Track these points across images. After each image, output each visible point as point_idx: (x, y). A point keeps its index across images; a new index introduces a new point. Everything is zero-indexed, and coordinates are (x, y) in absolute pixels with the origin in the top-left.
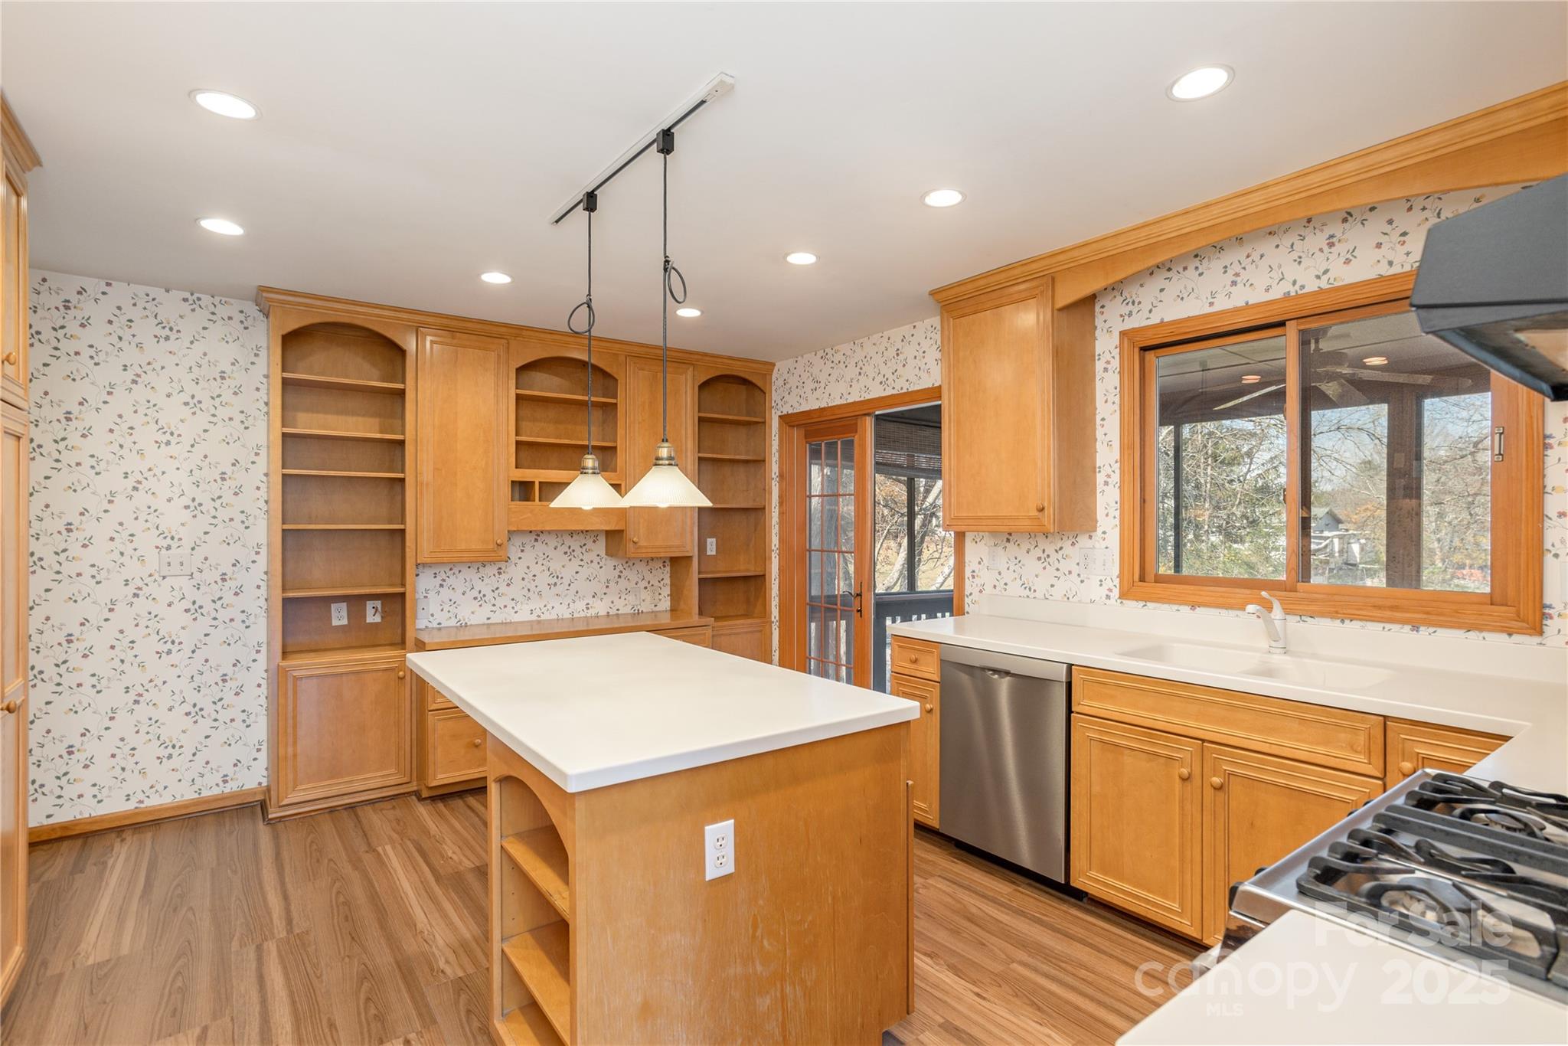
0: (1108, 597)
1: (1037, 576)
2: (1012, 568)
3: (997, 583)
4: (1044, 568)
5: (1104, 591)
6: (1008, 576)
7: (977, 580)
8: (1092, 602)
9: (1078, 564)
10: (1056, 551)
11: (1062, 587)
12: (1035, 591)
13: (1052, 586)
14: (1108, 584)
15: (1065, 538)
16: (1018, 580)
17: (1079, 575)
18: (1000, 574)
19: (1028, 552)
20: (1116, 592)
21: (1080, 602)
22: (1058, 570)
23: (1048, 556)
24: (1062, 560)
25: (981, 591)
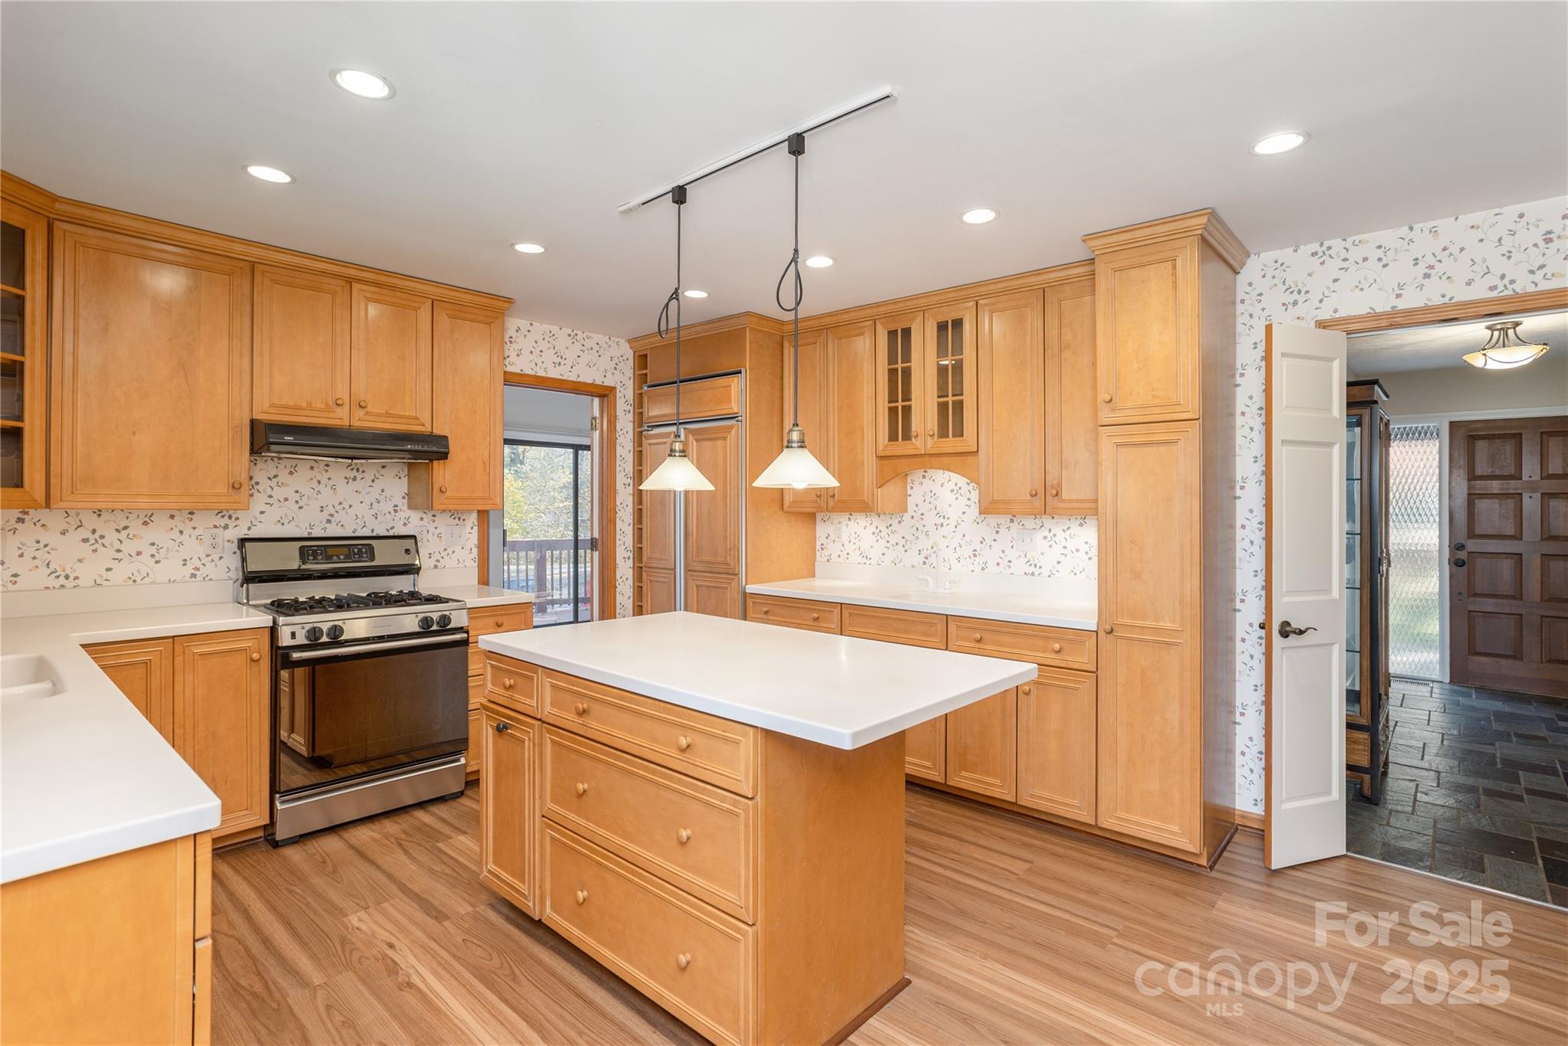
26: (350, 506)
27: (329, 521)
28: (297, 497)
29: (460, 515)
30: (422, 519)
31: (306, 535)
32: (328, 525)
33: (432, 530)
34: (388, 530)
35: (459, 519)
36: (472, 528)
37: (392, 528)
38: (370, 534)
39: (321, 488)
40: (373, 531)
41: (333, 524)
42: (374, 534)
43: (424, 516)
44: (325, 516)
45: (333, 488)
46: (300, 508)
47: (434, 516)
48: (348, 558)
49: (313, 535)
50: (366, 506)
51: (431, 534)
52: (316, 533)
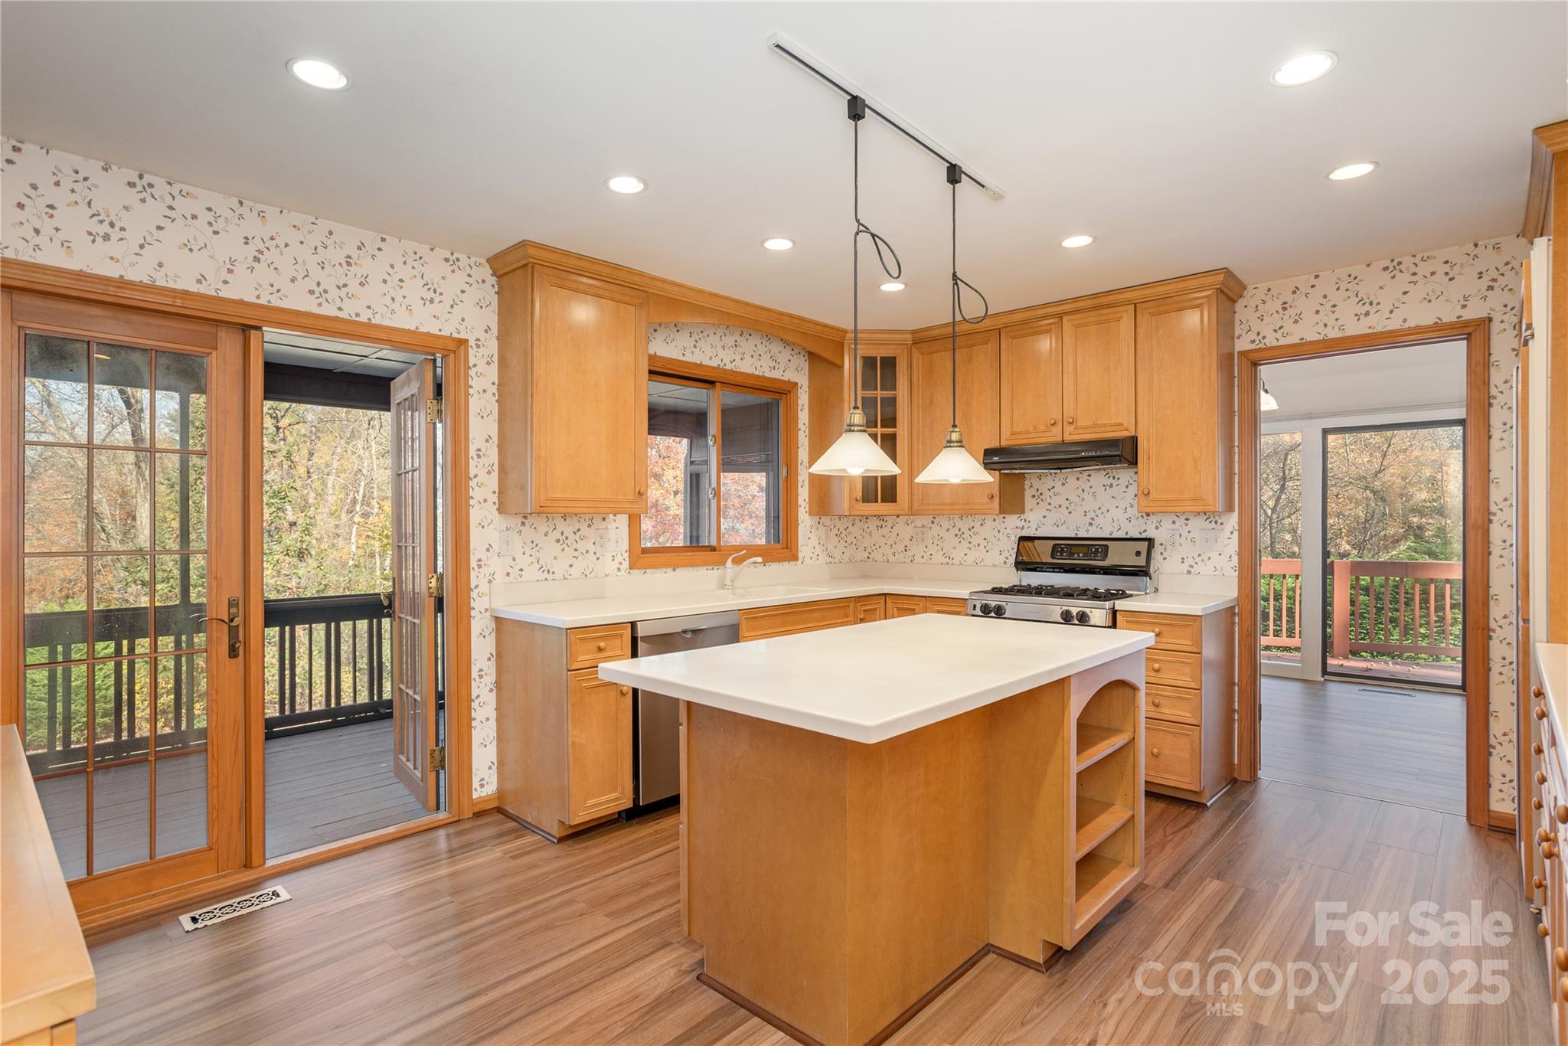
0: (619, 569)
1: (555, 558)
2: (528, 552)
3: (510, 570)
4: (563, 550)
5: (615, 565)
6: (523, 561)
7: (484, 570)
8: (606, 575)
9: (594, 543)
10: (575, 533)
11: (580, 566)
12: (553, 573)
13: (571, 566)
14: (619, 558)
15: (582, 520)
16: (535, 564)
17: (595, 553)
18: (514, 559)
19: (546, 535)
20: (626, 564)
21: (596, 577)
22: (576, 550)
23: (567, 538)
24: (579, 541)
25: (490, 582)
26: (1108, 511)
27: (1091, 524)
28: (1067, 504)
29: (1217, 518)
30: (1174, 522)
31: (1074, 536)
32: (1090, 528)
33: (1185, 534)
34: (1140, 533)
35: (1216, 522)
36: (1232, 533)
37: (1145, 531)
38: (1125, 536)
39: (1085, 495)
40: (1127, 533)
41: (1094, 527)
42: (1128, 536)
43: (1176, 519)
44: (1088, 519)
45: (1094, 495)
46: (1070, 513)
47: (1187, 519)
48: (1086, 556)
49: (1079, 536)
50: (1121, 510)
51: (1183, 538)
52: (1081, 535)
